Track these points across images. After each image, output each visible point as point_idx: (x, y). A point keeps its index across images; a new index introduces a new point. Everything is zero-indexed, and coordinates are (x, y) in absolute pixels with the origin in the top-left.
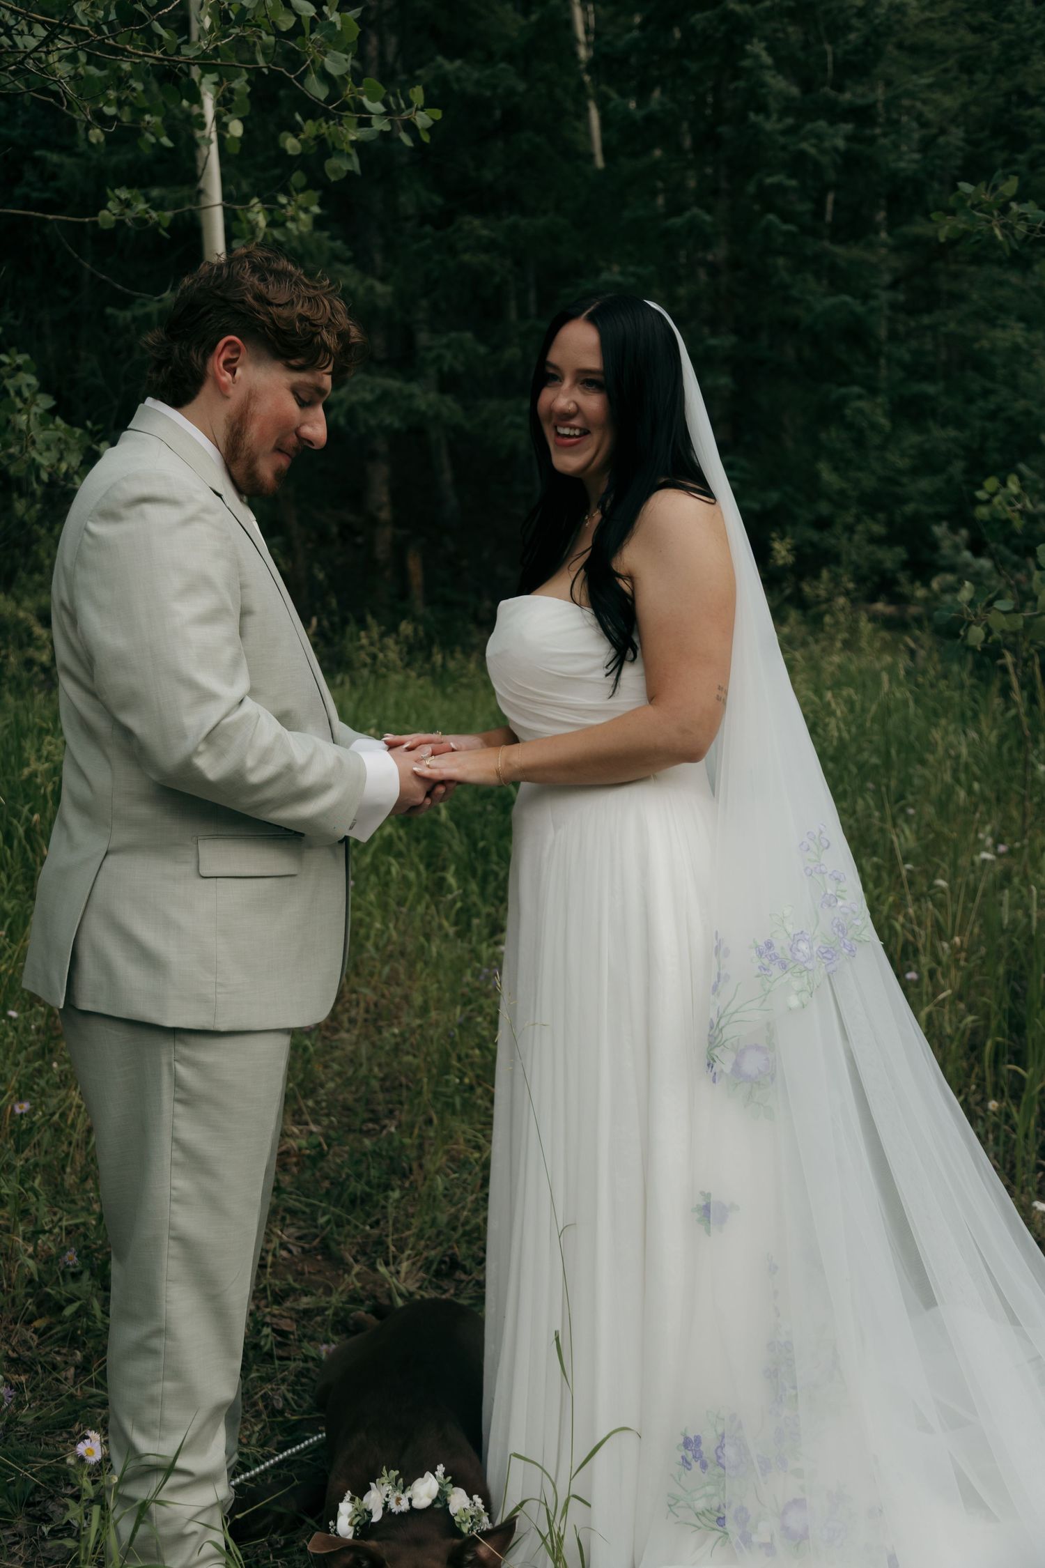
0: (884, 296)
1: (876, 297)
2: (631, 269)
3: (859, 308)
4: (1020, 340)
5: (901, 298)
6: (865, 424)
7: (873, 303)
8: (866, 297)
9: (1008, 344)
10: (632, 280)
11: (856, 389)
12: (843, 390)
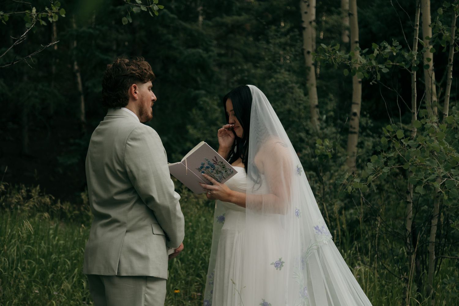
0: (216, 51)
1: (212, 51)
2: (97, 27)
3: (205, 55)
4: (287, 80)
5: (223, 52)
6: (208, 108)
7: (210, 53)
8: (207, 50)
9: (282, 81)
10: (98, 32)
11: (203, 92)
12: (197, 92)
